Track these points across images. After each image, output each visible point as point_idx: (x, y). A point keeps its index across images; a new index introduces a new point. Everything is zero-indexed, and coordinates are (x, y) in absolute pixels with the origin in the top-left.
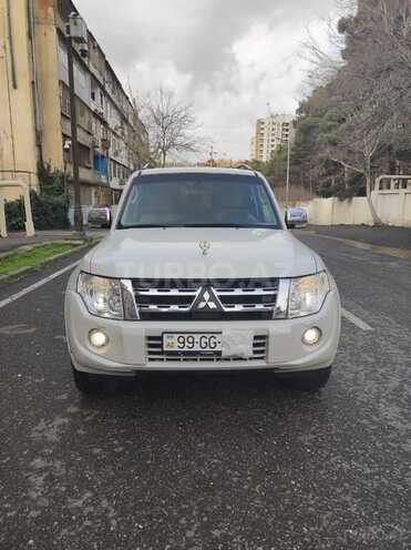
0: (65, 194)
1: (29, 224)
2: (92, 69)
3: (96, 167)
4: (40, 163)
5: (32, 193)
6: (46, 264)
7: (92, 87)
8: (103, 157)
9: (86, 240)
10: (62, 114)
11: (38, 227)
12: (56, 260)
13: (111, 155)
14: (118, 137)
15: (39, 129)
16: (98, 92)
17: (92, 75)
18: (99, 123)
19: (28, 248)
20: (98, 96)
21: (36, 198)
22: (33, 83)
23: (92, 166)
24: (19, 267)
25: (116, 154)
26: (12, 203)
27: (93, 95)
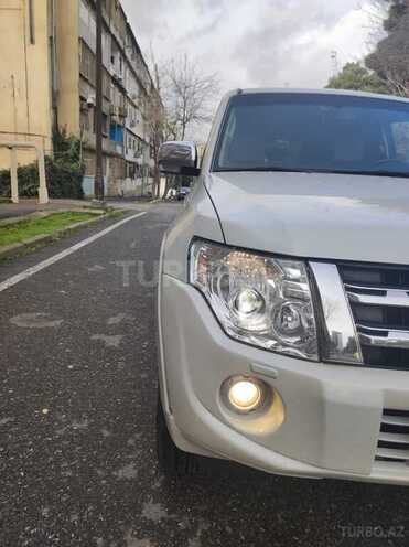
0: (80, 162)
1: (43, 190)
2: (113, 29)
3: (112, 137)
4: (55, 128)
5: (46, 158)
6: (65, 233)
7: (112, 50)
8: (119, 126)
9: (106, 210)
10: (81, 75)
11: (51, 194)
12: (76, 229)
13: (128, 126)
14: (135, 107)
15: (55, 89)
16: (118, 56)
17: (113, 37)
18: (117, 90)
19: (44, 214)
20: (117, 61)
21: (51, 164)
22: (51, 38)
23: (108, 134)
24: (34, 235)
25: (132, 125)
26: (25, 168)
27: (112, 59)
